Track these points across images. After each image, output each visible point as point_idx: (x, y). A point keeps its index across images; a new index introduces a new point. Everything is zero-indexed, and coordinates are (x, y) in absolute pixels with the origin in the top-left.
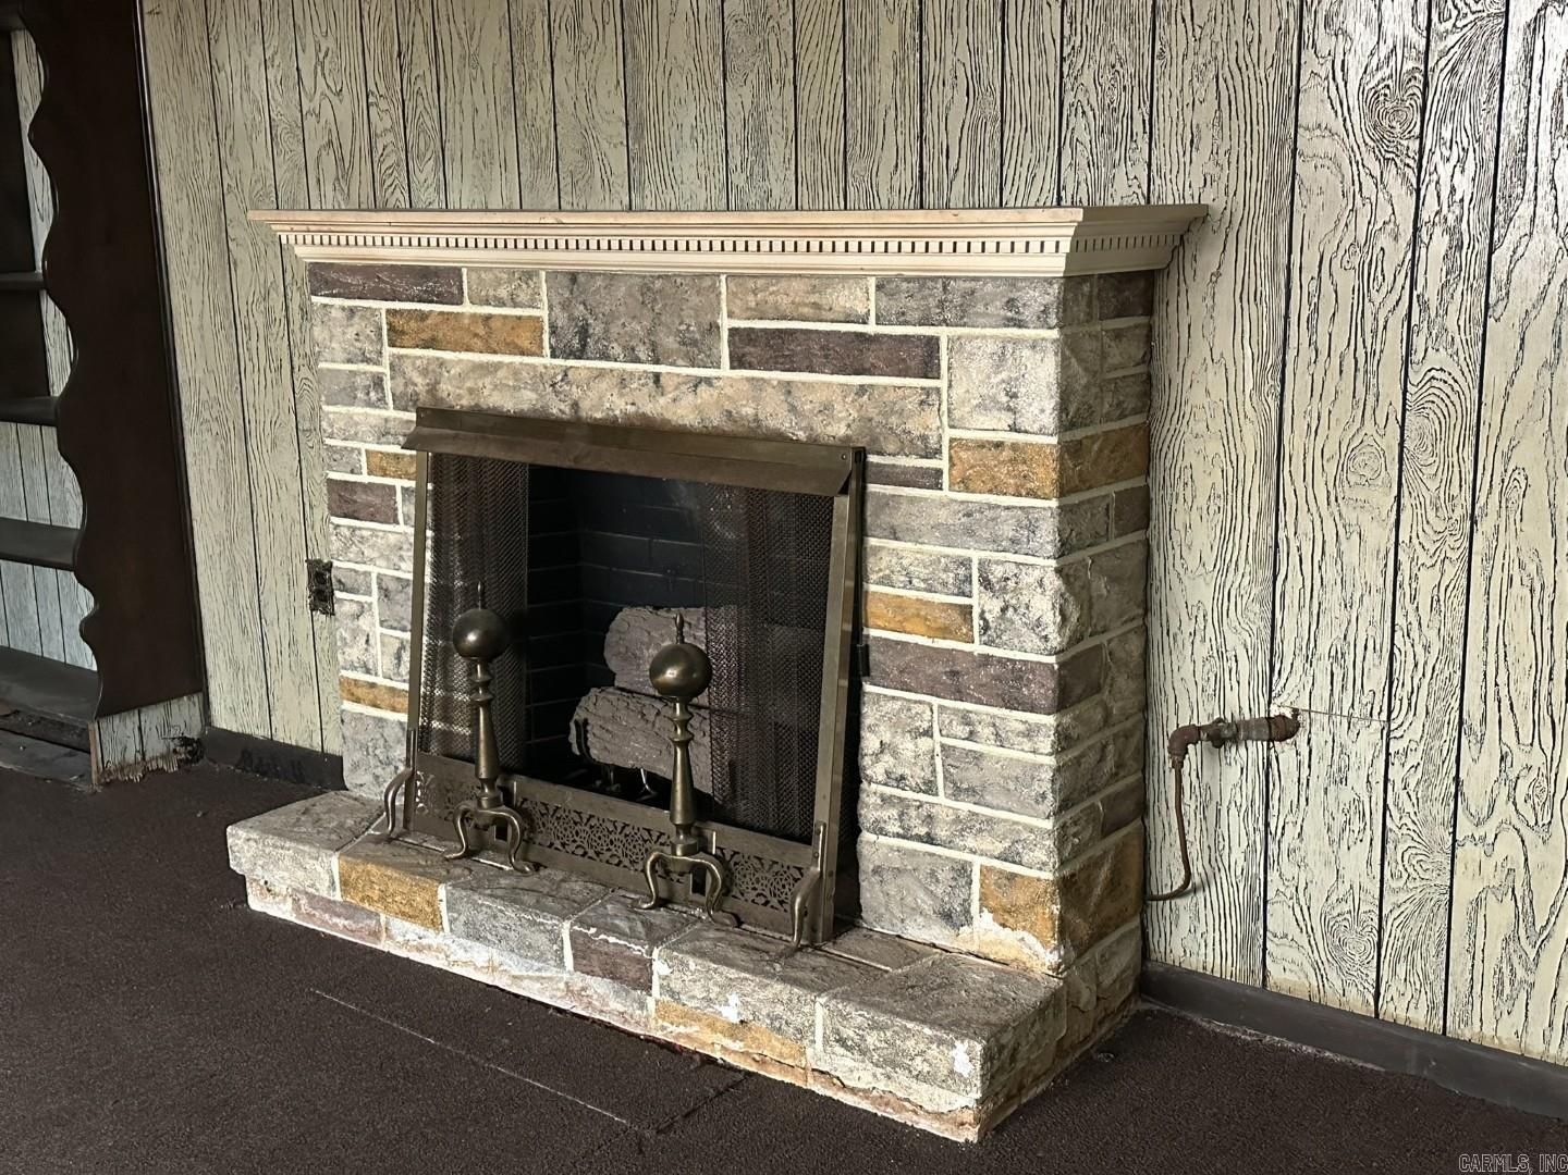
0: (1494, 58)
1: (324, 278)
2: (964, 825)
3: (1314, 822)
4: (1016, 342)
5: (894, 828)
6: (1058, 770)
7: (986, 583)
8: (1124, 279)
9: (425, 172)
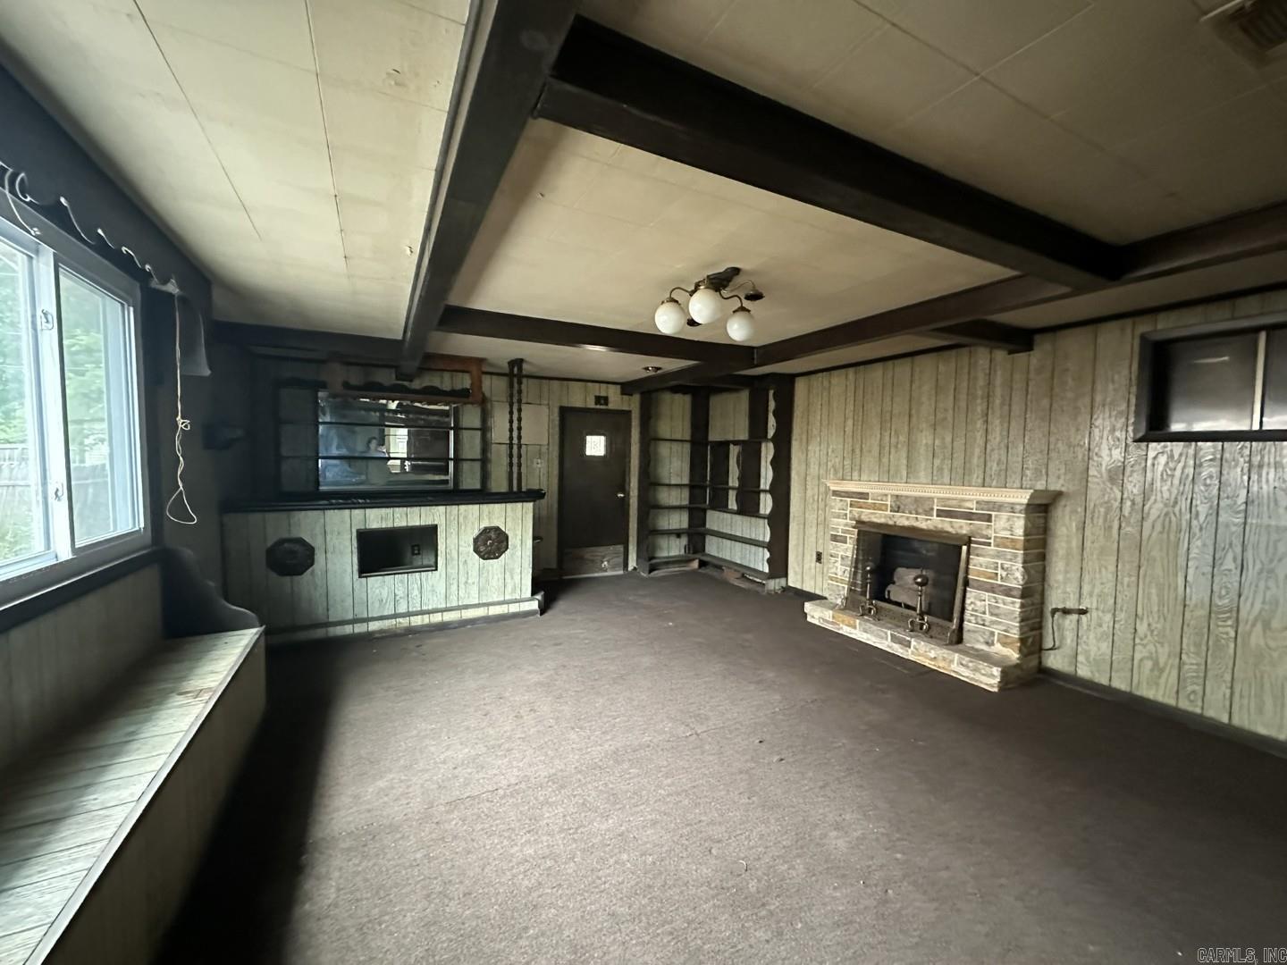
0: (1143, 465)
1: (835, 493)
2: (993, 622)
3: (1092, 636)
4: (1013, 516)
5: (974, 621)
6: (1021, 612)
7: (1003, 568)
8: (1040, 505)
9: (856, 474)
